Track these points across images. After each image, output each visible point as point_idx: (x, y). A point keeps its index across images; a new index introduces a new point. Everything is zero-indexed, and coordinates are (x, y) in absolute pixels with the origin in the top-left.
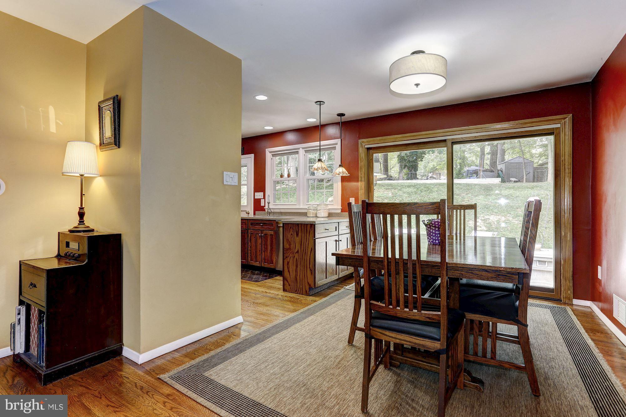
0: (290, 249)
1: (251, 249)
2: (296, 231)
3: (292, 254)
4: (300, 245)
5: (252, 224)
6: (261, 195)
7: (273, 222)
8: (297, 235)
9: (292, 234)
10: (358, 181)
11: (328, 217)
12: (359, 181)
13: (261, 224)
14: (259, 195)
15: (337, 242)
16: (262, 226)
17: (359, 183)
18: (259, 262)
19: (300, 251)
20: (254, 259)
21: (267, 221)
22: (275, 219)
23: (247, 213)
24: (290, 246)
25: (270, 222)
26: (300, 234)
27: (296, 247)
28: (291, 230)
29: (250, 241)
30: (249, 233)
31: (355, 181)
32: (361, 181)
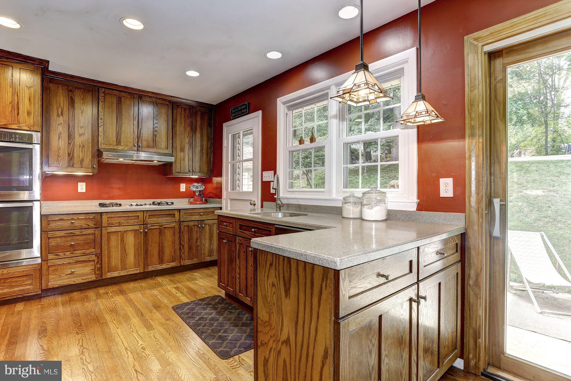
0: (271, 325)
1: (240, 272)
2: (284, 277)
3: (274, 341)
4: (294, 325)
5: (241, 227)
6: (270, 176)
7: (270, 227)
8: (287, 291)
9: (273, 285)
10: (463, 137)
11: (385, 220)
12: (467, 138)
13: (253, 230)
14: (268, 176)
15: (414, 305)
16: (255, 232)
17: (467, 141)
18: (251, 299)
19: (294, 342)
20: (244, 292)
21: (262, 225)
22: (273, 223)
23: (251, 204)
24: (270, 318)
25: (266, 226)
26: (293, 291)
27: (282, 325)
28: (272, 271)
29: (238, 257)
30: (237, 243)
31: (452, 137)
32: (472, 135)
